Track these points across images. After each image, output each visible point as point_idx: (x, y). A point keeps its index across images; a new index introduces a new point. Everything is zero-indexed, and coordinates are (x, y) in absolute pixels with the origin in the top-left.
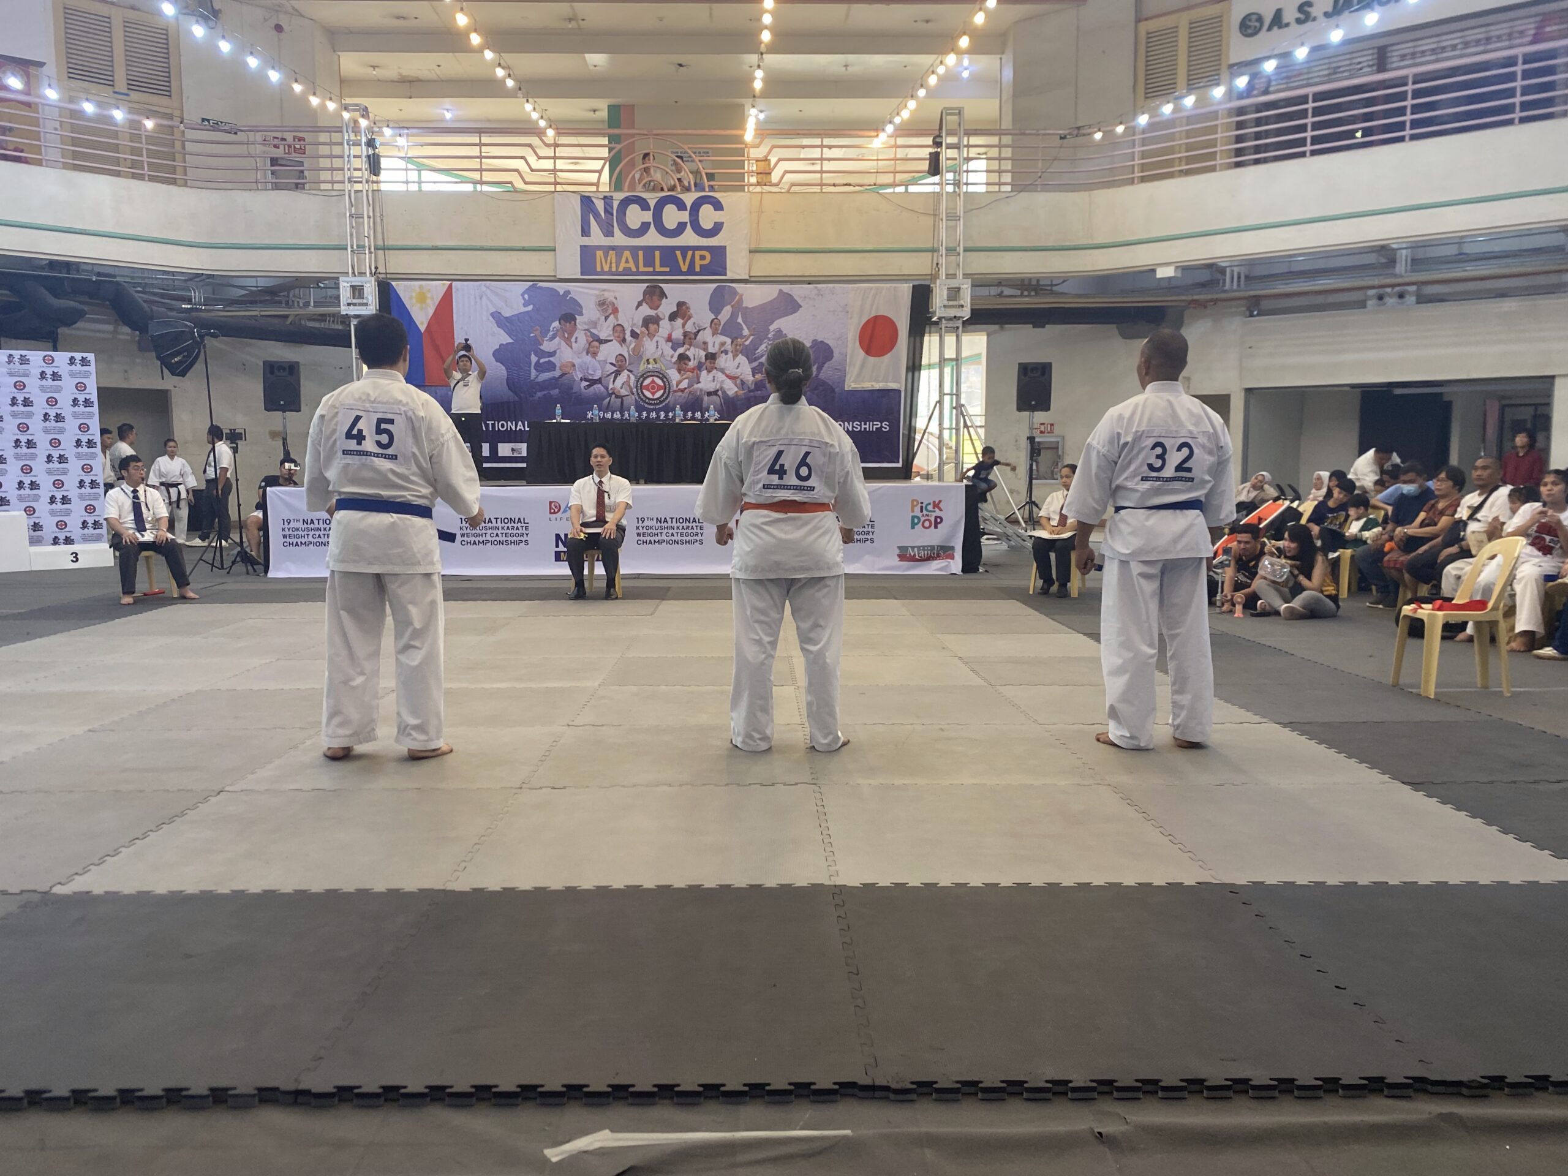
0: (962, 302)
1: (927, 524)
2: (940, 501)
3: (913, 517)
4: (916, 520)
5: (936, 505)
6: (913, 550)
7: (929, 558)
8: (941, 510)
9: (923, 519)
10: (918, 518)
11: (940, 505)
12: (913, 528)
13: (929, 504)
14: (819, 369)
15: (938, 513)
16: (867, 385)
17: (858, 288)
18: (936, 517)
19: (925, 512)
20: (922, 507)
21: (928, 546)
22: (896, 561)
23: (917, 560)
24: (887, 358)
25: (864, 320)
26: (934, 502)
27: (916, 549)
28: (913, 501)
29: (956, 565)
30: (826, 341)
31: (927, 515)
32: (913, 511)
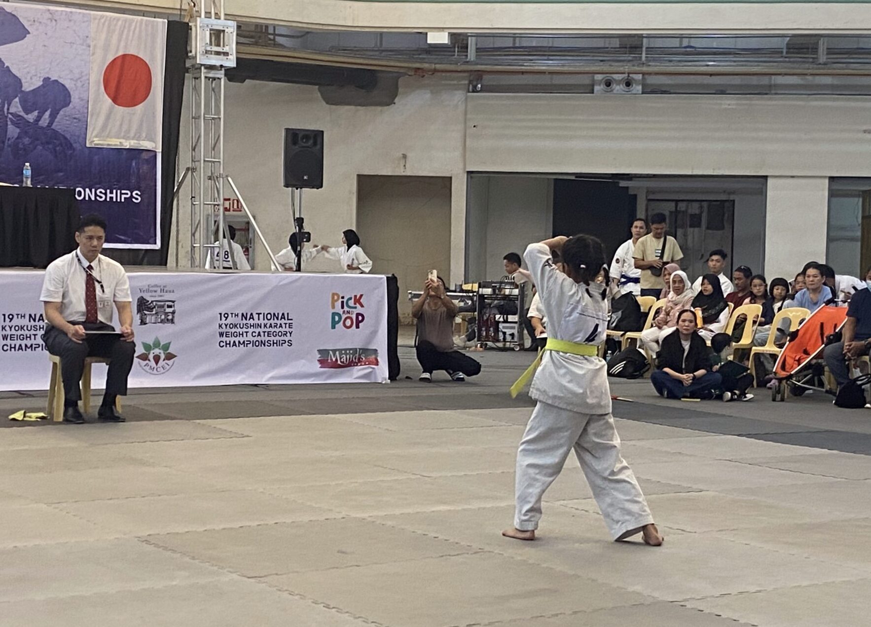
0: (226, 49)
1: (348, 323)
2: (361, 296)
3: (334, 314)
4: (337, 318)
5: (358, 300)
6: (334, 355)
7: (351, 364)
8: (362, 306)
9: (344, 317)
10: (338, 314)
11: (361, 301)
12: (333, 327)
13: (350, 299)
14: (53, 116)
15: (359, 310)
16: (114, 142)
17: (102, 17)
18: (358, 315)
19: (346, 309)
20: (343, 302)
21: (350, 349)
22: (317, 367)
23: (340, 367)
24: (139, 108)
25: (110, 58)
26: (355, 296)
27: (337, 353)
28: (334, 294)
29: (382, 371)
30: (61, 81)
31: (348, 312)
32: (333, 307)
